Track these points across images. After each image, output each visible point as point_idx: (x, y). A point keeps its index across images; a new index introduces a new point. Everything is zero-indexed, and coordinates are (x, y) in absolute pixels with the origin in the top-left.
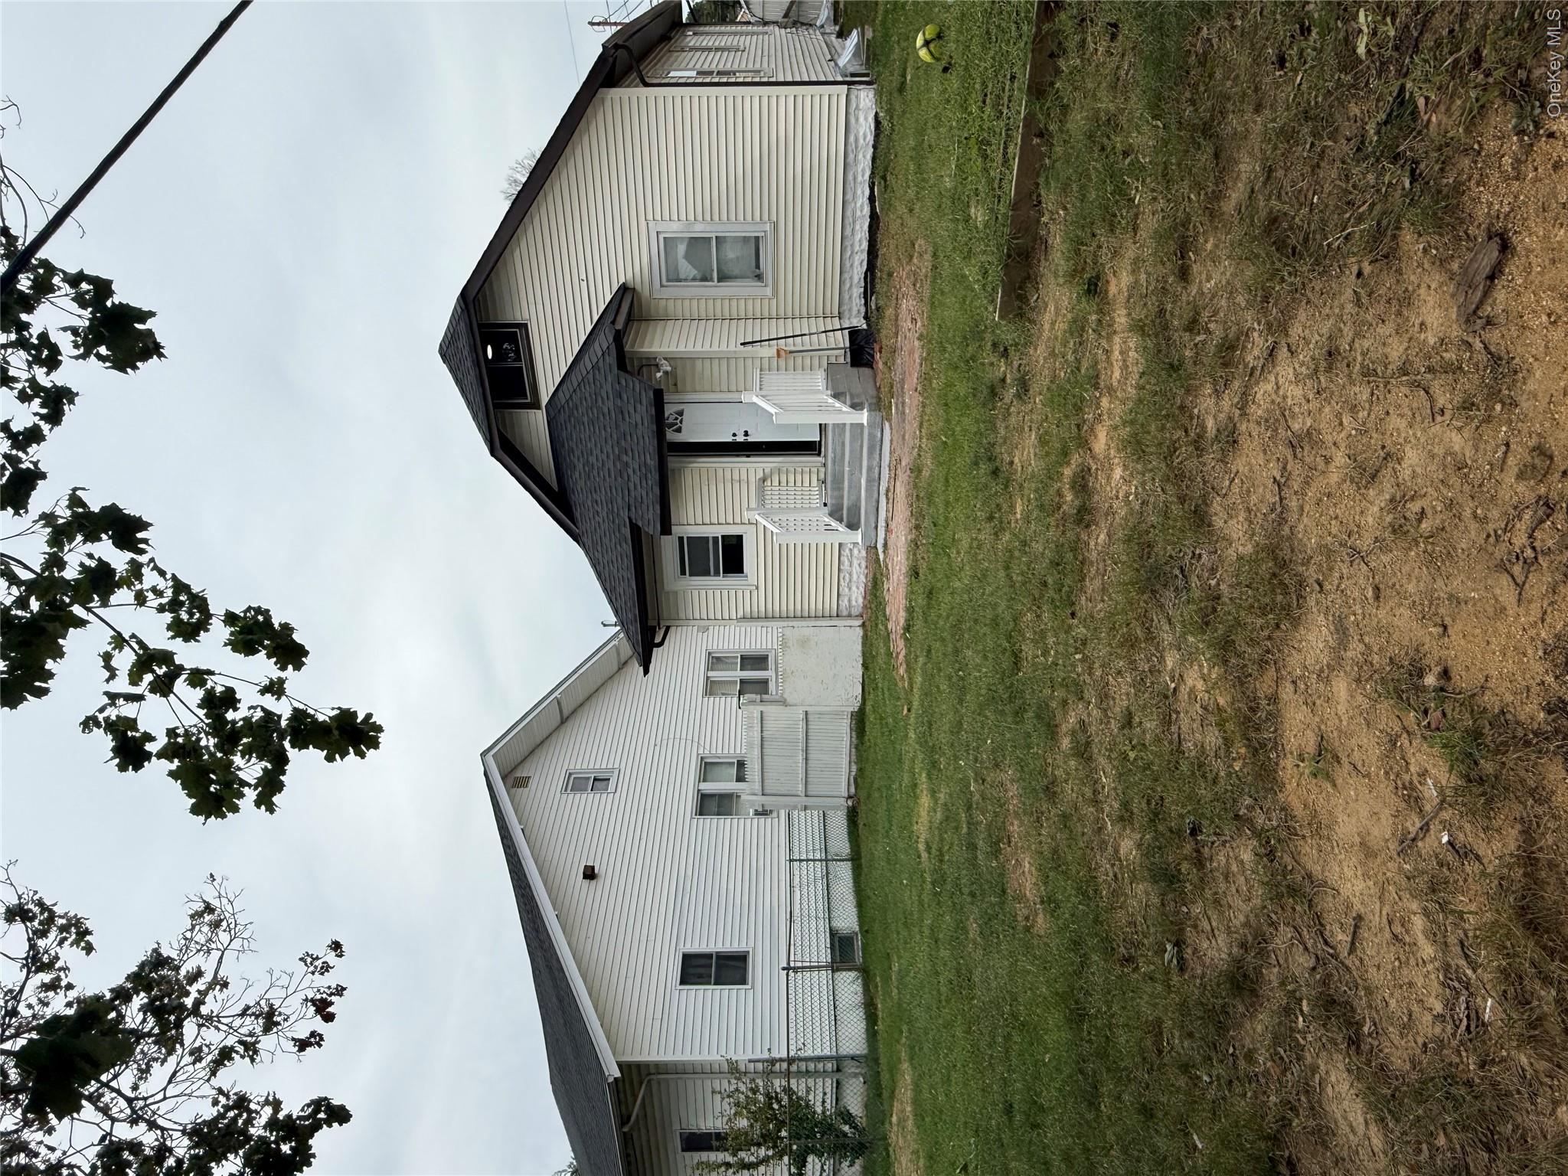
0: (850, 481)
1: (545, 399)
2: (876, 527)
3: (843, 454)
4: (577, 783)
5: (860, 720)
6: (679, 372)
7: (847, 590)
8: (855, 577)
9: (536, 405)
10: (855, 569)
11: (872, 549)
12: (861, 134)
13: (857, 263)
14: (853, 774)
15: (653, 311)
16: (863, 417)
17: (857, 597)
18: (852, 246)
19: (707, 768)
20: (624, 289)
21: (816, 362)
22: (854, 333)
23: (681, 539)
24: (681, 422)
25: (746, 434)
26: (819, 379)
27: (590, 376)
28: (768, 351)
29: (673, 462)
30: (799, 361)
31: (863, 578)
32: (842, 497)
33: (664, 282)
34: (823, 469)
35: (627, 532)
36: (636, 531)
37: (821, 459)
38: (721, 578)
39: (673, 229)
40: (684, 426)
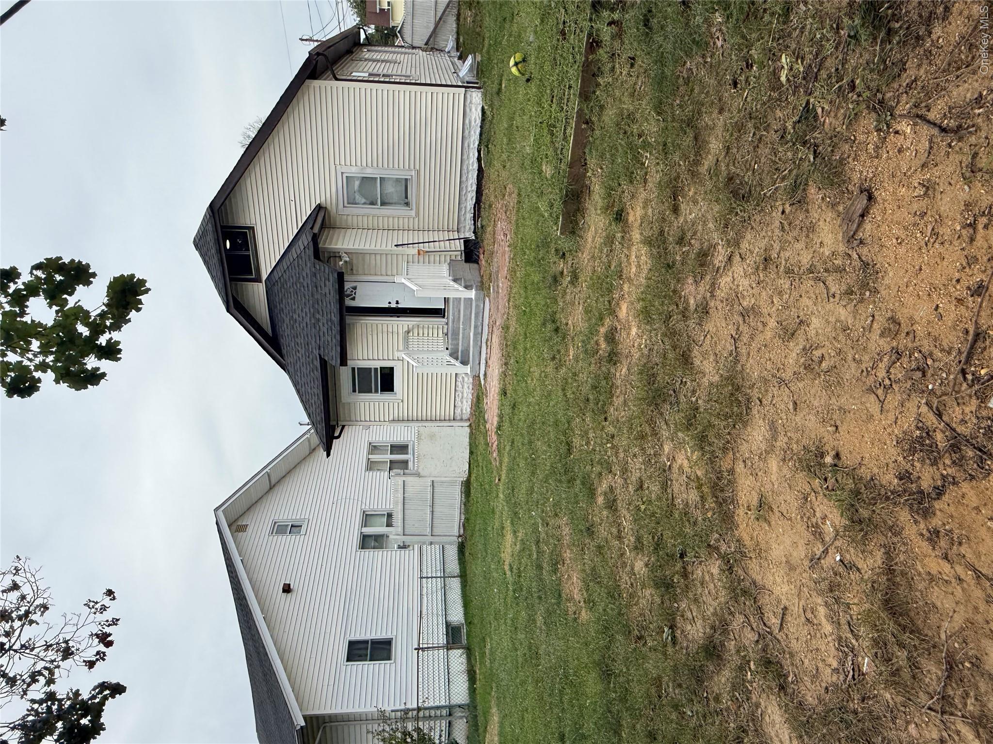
0: (463, 334)
1: (264, 276)
2: (480, 363)
3: (459, 317)
4: (280, 529)
5: (467, 485)
6: (355, 262)
7: (460, 403)
8: (465, 395)
9: (258, 280)
10: (466, 390)
11: (476, 377)
12: (473, 118)
13: (469, 198)
14: (462, 521)
15: (338, 224)
16: (472, 294)
17: (466, 407)
18: (467, 187)
19: (367, 518)
20: (319, 208)
21: (443, 259)
22: (467, 242)
23: (353, 369)
24: (355, 294)
25: (397, 302)
26: (445, 269)
27: (296, 262)
28: (413, 251)
29: (349, 319)
30: (432, 259)
31: (470, 396)
32: (458, 344)
33: (346, 205)
34: (446, 327)
35: (317, 363)
36: (324, 363)
37: (445, 320)
38: (379, 394)
39: (353, 171)
40: (357, 296)
